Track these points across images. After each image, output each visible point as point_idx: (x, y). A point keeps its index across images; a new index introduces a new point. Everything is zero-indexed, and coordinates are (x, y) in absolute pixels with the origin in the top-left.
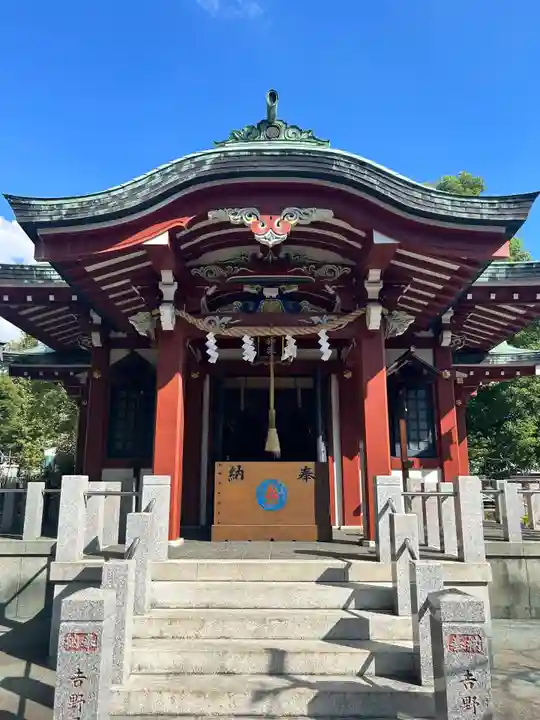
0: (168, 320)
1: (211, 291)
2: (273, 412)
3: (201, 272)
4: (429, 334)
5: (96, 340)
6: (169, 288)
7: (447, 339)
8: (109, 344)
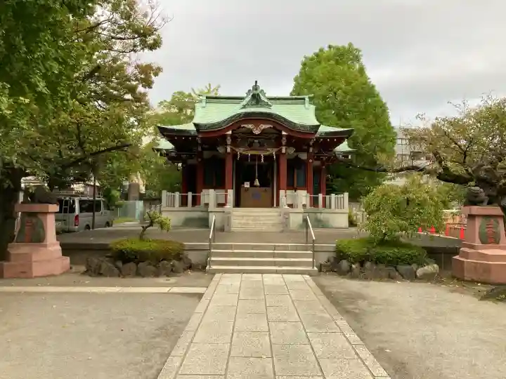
0: (229, 150)
1: (239, 140)
2: (257, 175)
3: (236, 135)
4: (306, 147)
5: (200, 149)
6: (229, 141)
7: (311, 150)
8: (203, 149)
